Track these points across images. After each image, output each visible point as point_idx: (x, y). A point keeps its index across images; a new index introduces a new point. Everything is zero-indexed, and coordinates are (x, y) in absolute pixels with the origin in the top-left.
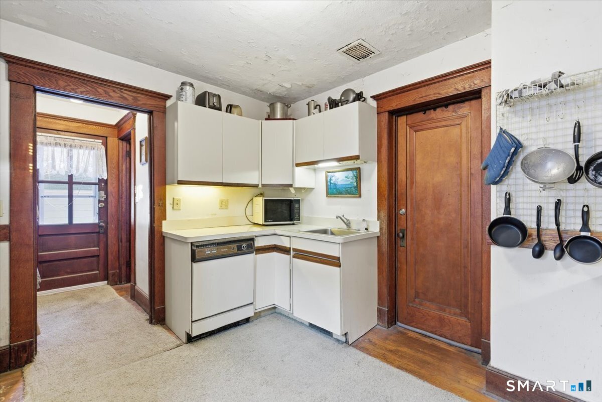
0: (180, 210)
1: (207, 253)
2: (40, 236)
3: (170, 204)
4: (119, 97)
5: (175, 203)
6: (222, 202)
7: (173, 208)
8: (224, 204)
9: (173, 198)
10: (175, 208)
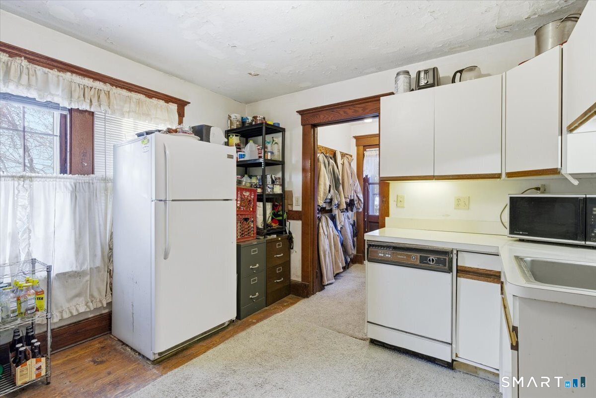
0: (403, 207)
1: (380, 255)
2: (369, 222)
3: (394, 201)
4: (353, 112)
5: (399, 201)
6: (458, 200)
7: (397, 205)
8: (462, 203)
9: (397, 196)
10: (398, 205)
